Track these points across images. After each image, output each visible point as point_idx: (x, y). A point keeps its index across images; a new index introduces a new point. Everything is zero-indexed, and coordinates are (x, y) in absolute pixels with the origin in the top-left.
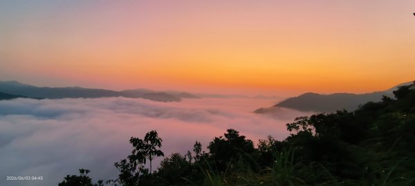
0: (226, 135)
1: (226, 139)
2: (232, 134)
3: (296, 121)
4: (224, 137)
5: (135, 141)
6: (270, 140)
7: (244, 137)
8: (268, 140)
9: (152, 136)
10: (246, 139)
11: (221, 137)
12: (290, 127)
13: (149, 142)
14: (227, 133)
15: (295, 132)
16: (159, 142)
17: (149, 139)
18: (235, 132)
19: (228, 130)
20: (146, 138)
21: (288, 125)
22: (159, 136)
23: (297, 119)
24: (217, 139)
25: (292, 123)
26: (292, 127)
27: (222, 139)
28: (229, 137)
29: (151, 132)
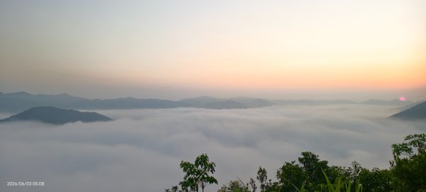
0: (301, 160)
1: (301, 165)
2: (308, 159)
3: (408, 142)
4: (297, 162)
5: (185, 166)
6: (356, 167)
7: (326, 162)
9: (203, 160)
10: (328, 165)
11: (293, 163)
12: (398, 149)
13: (200, 166)
14: (302, 157)
15: (403, 156)
16: (211, 167)
17: (200, 164)
18: (313, 156)
19: (303, 154)
20: (196, 162)
21: (394, 146)
22: (210, 162)
23: (408, 138)
24: (288, 164)
25: (401, 143)
26: (401, 149)
27: (295, 164)
28: (304, 163)
29: (202, 156)
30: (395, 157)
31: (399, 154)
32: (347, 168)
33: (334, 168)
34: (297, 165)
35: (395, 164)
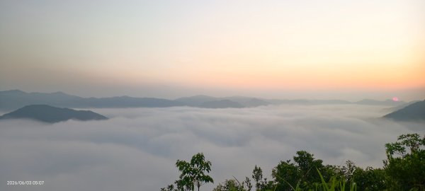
0: (296, 159)
1: (296, 164)
2: (303, 158)
3: (400, 141)
4: (293, 161)
5: (181, 165)
6: (350, 166)
7: (321, 161)
8: (346, 166)
9: (199, 159)
10: (323, 164)
11: (288, 162)
12: (391, 149)
13: (196, 165)
14: (297, 156)
15: (396, 155)
16: (207, 166)
17: (196, 163)
18: (308, 155)
19: (298, 153)
20: (192, 161)
21: (388, 145)
22: (206, 160)
23: (401, 137)
24: (283, 163)
25: (394, 143)
26: (394, 148)
27: (290, 163)
28: (299, 162)
29: (198, 155)
30: (388, 156)
31: (392, 153)
32: (341, 167)
33: (329, 166)
34: (292, 164)
35: (388, 163)
